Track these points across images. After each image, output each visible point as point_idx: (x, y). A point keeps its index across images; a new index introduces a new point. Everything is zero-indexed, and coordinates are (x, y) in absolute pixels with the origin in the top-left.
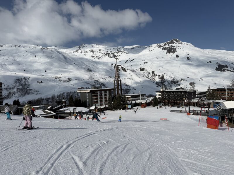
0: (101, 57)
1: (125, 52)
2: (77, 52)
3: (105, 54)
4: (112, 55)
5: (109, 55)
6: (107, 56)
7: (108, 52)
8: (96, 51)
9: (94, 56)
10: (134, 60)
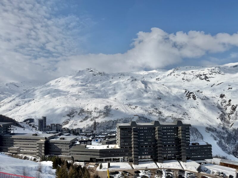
0: (191, 80)
1: (220, 72)
2: (171, 75)
3: (196, 76)
4: (203, 77)
5: (201, 77)
6: (199, 78)
7: (200, 74)
8: (188, 73)
9: (184, 78)
10: (221, 83)
